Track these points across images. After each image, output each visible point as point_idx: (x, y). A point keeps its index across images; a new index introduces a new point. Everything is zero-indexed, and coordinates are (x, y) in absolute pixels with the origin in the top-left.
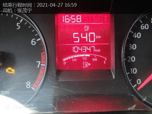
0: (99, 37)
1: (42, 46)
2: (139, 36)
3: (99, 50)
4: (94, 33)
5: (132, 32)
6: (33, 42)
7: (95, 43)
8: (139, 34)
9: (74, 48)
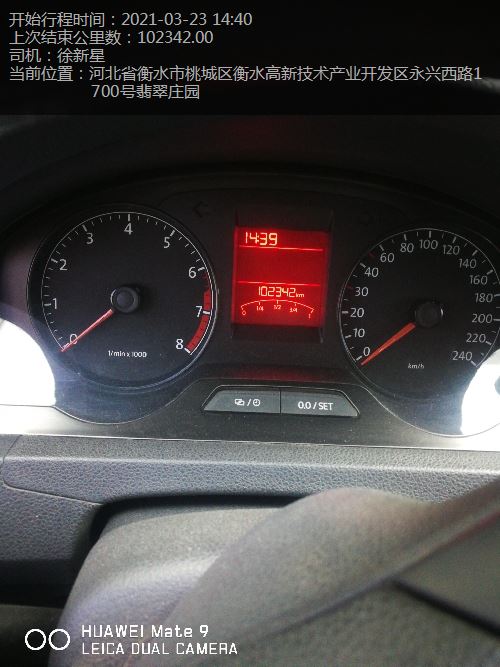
1: (206, 281)
2: (375, 273)
3: (302, 295)
5: (364, 266)
6: (192, 274)
9: (261, 289)
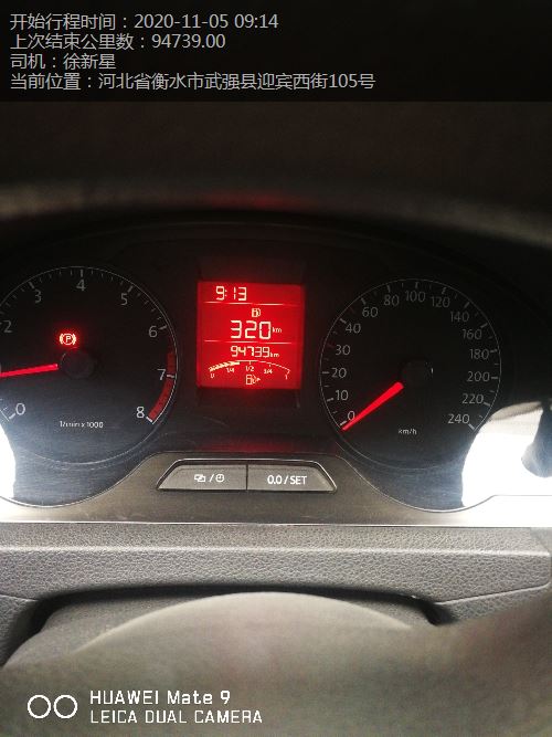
0: (279, 330)
2: (357, 330)
3: (277, 355)
4: (269, 323)
5: (345, 322)
6: (152, 332)
7: (270, 340)
8: (357, 327)
